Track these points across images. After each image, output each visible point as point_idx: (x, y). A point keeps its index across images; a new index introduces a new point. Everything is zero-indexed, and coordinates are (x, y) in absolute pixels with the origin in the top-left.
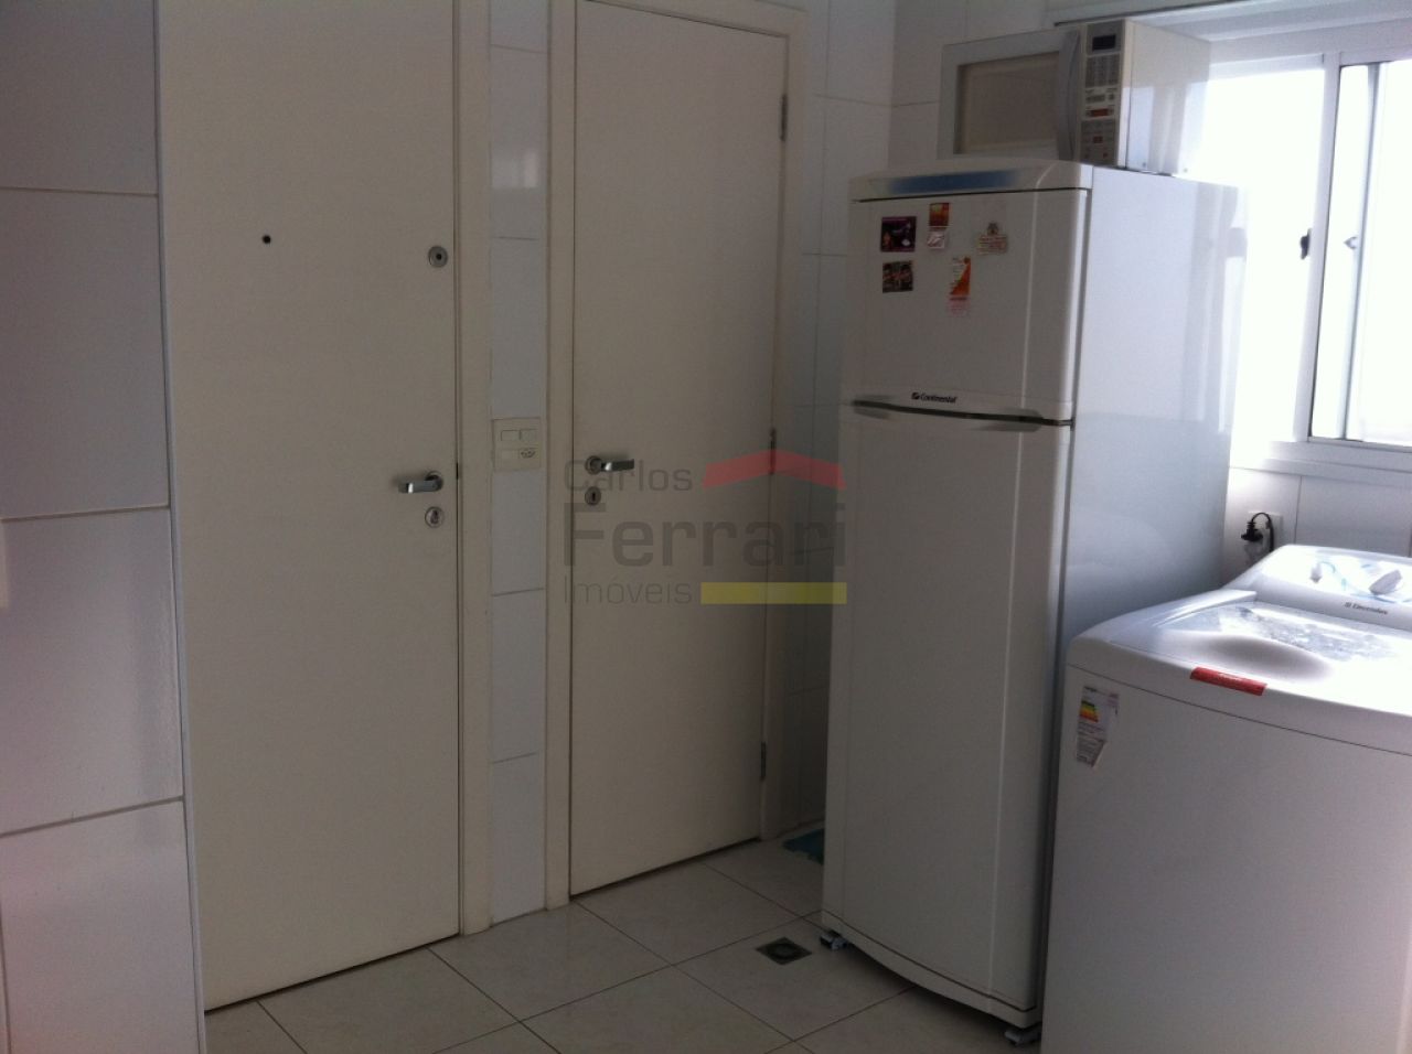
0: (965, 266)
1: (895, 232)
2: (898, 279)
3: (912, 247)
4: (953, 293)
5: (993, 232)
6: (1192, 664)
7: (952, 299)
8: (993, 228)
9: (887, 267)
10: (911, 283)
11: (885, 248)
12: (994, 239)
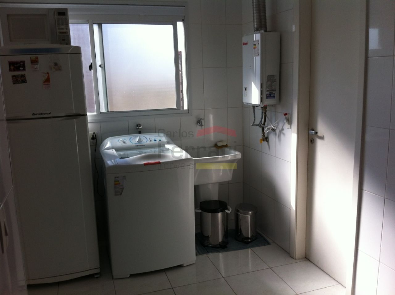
0: (47, 75)
1: (15, 65)
2: (20, 80)
3: (24, 70)
4: (44, 83)
5: (56, 65)
6: (142, 162)
7: (44, 85)
8: (56, 64)
9: (13, 76)
10: (26, 80)
11: (10, 70)
12: (56, 66)
